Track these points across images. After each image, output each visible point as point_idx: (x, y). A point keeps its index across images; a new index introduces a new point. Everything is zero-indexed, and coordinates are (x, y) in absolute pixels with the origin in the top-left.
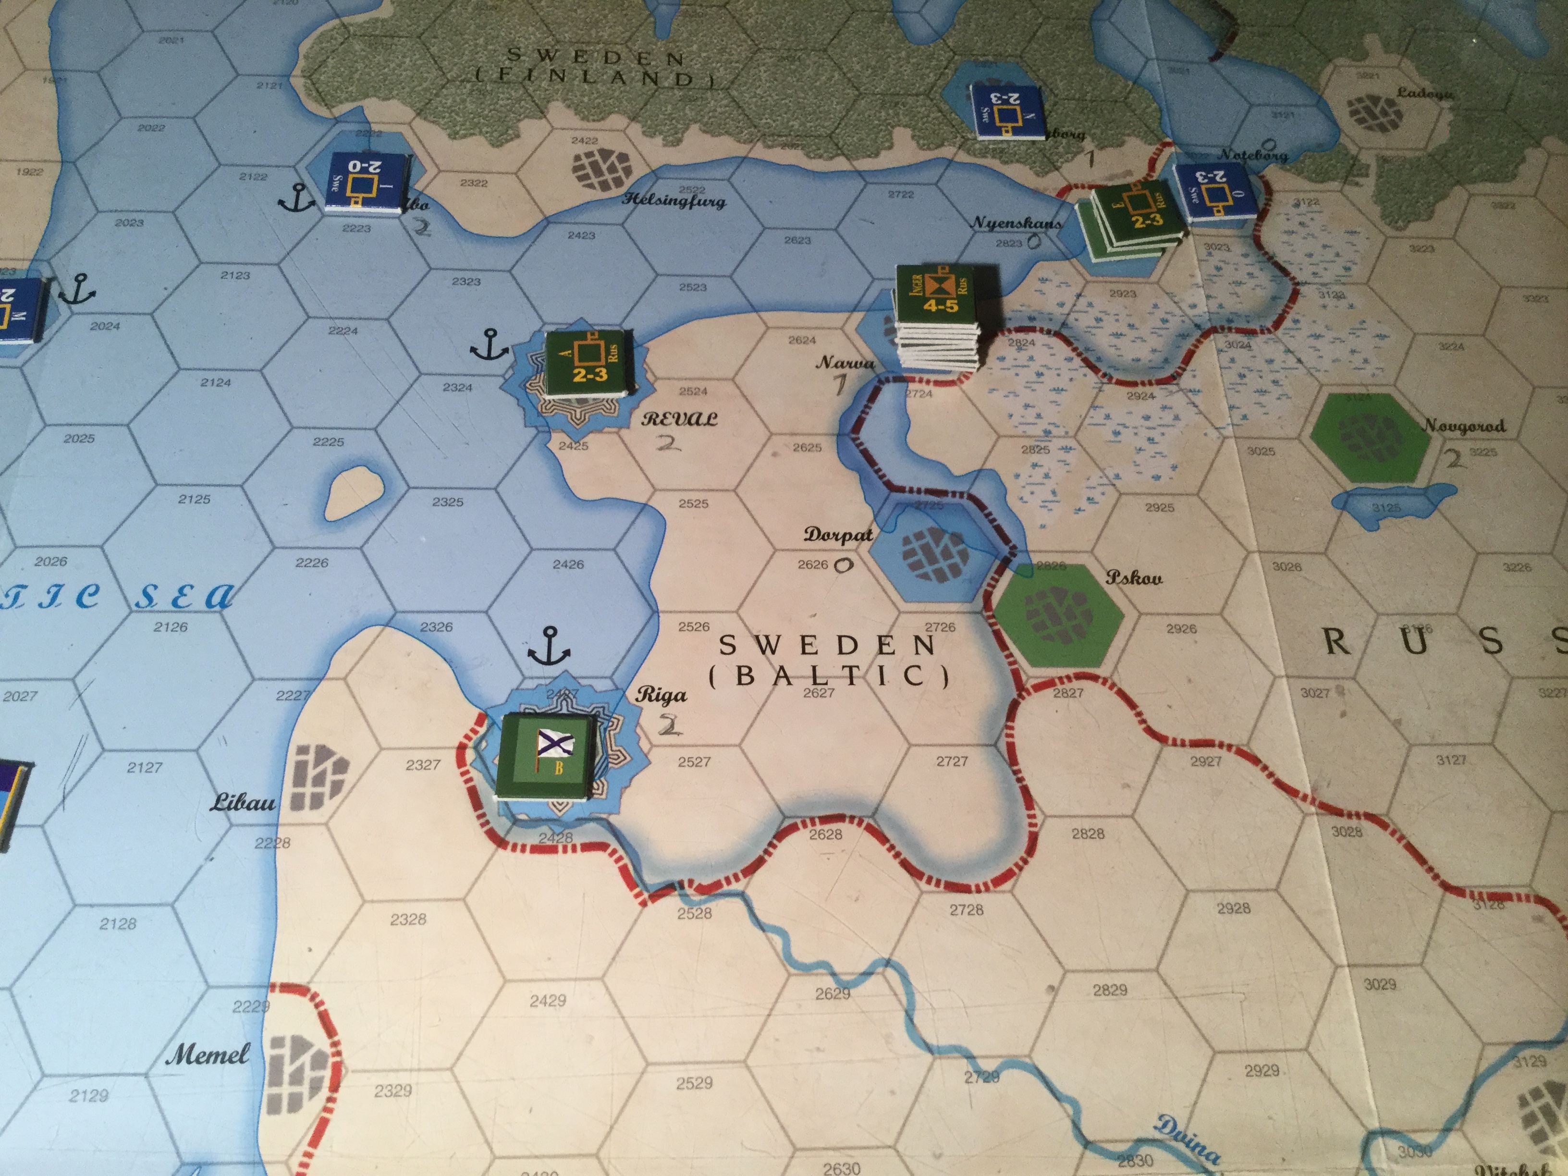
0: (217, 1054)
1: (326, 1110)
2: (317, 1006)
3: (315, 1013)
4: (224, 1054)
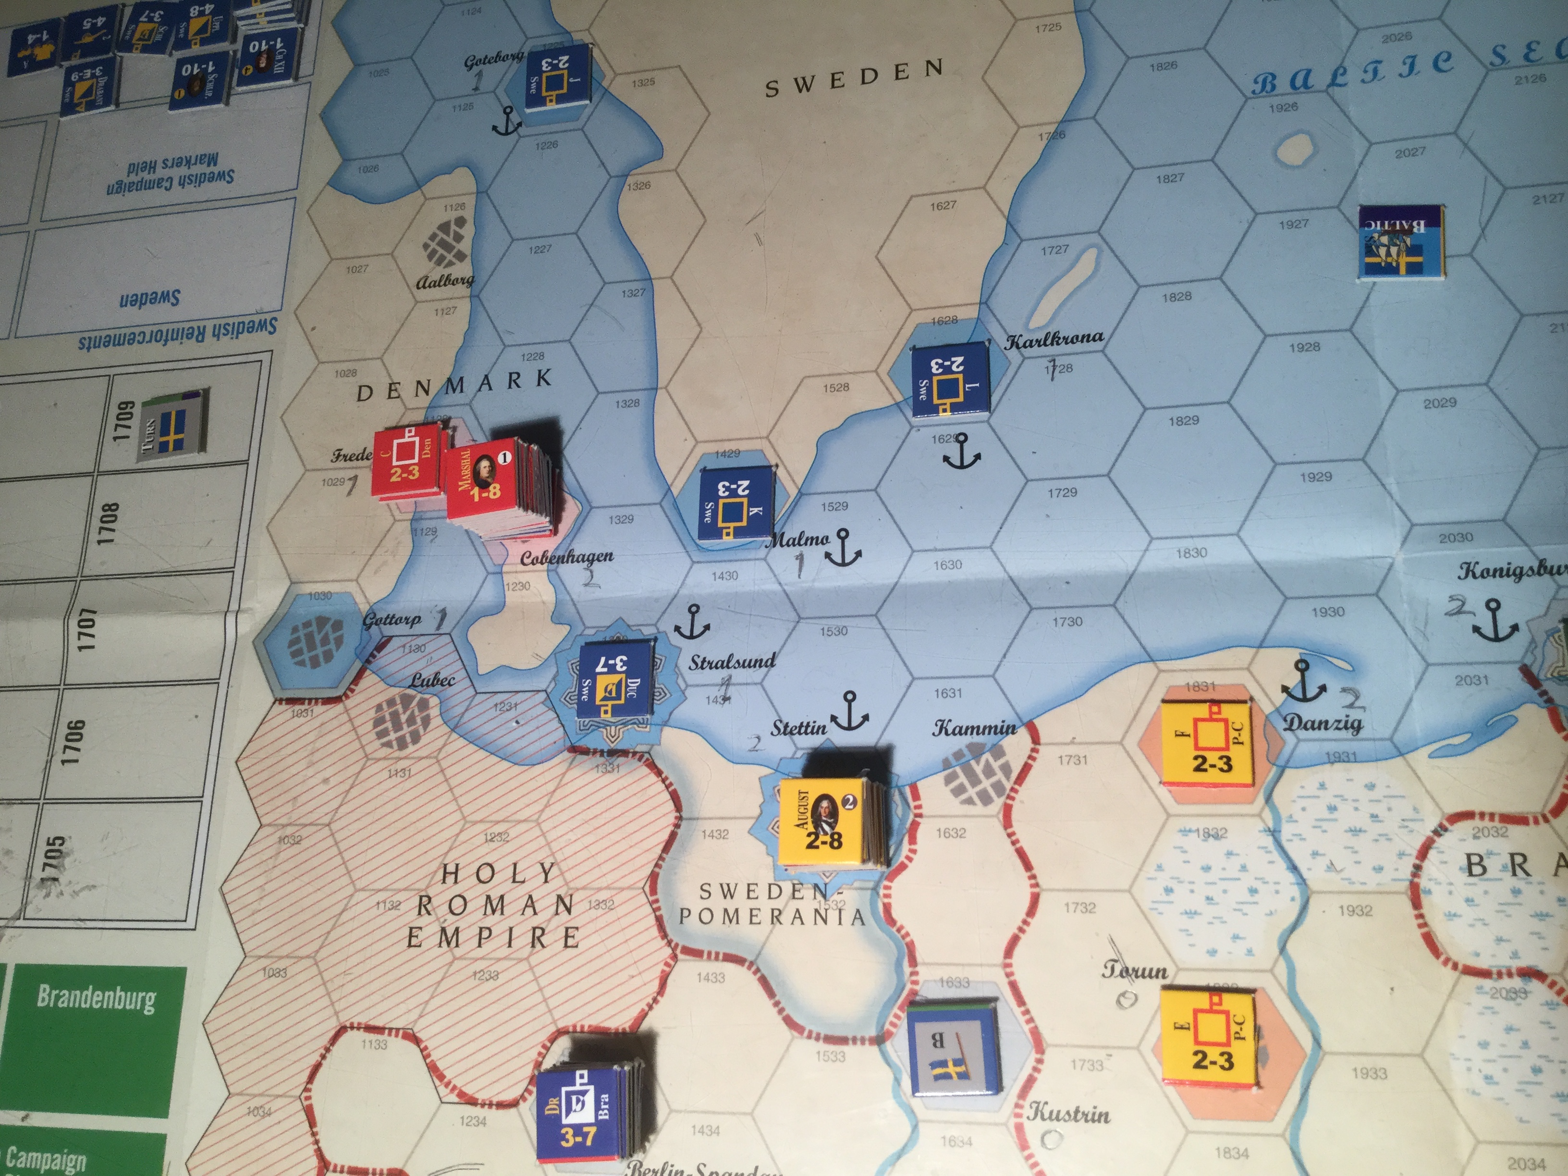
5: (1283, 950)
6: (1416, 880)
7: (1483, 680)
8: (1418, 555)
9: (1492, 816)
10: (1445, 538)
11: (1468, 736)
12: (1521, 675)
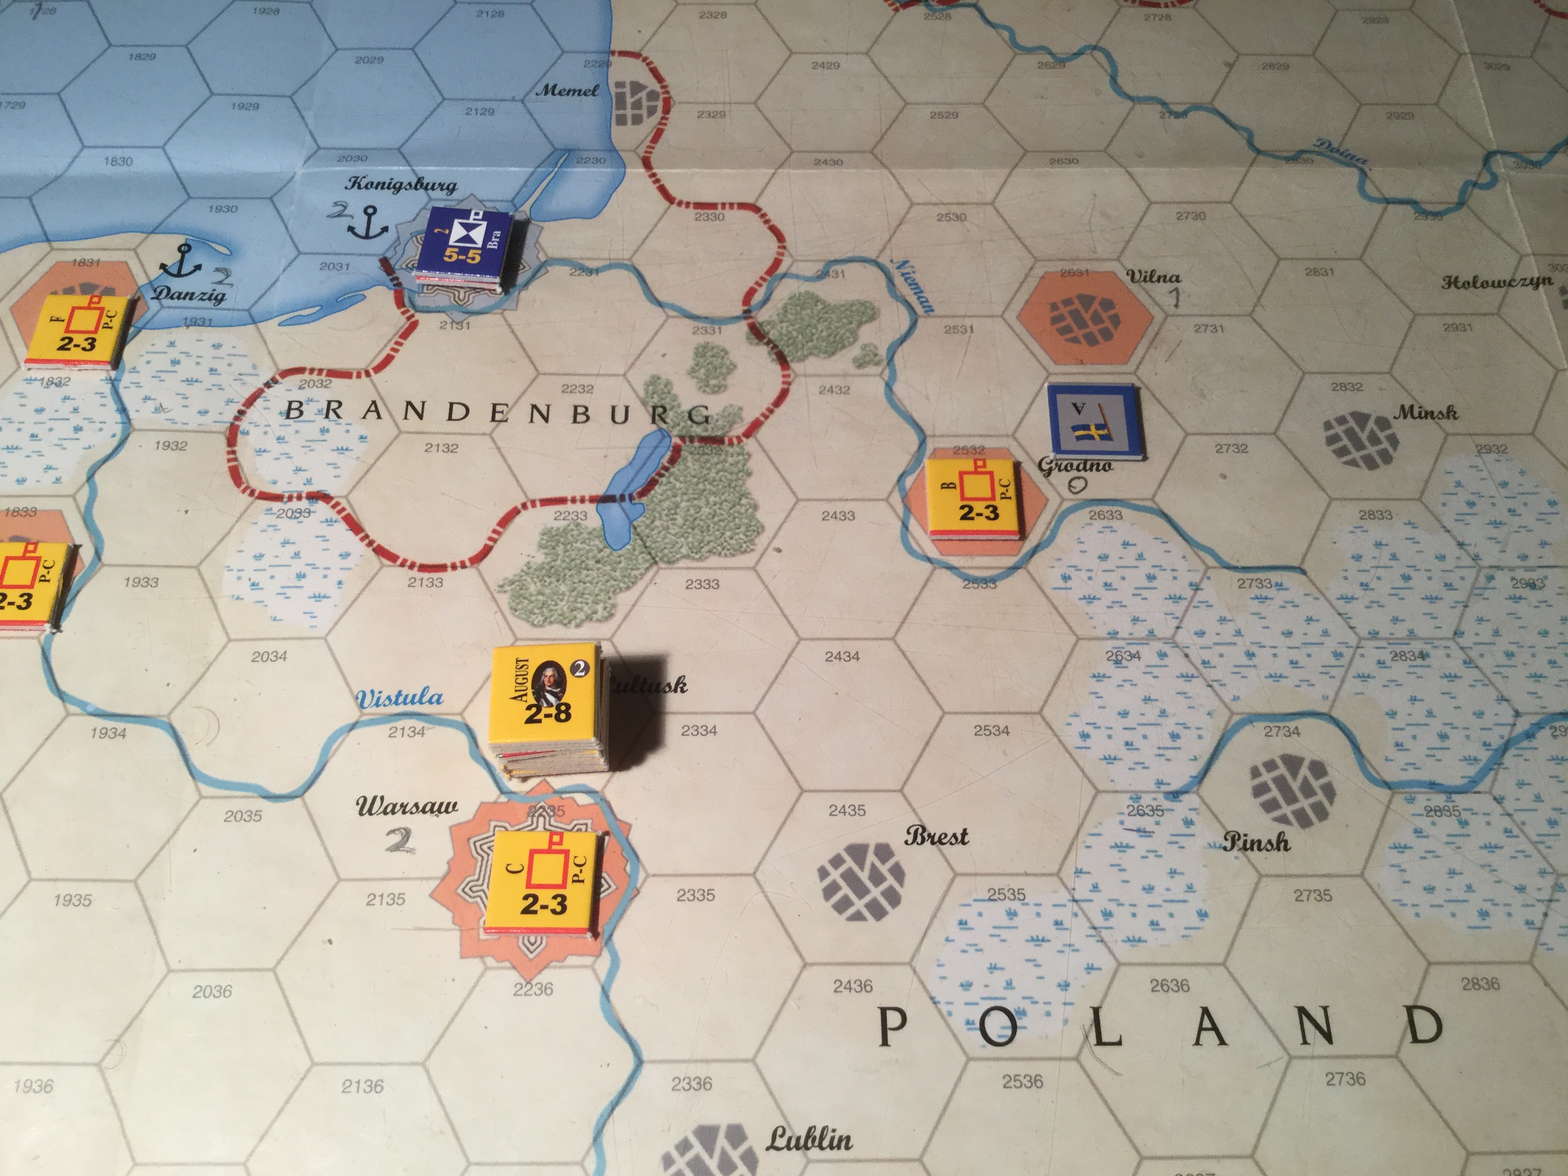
0: (575, 91)
1: (660, 123)
2: (648, 64)
3: (647, 69)
4: (580, 91)
5: (90, 478)
6: (237, 423)
7: (345, 267)
8: (317, 170)
9: (320, 371)
10: (343, 159)
11: (318, 308)
12: (379, 264)
